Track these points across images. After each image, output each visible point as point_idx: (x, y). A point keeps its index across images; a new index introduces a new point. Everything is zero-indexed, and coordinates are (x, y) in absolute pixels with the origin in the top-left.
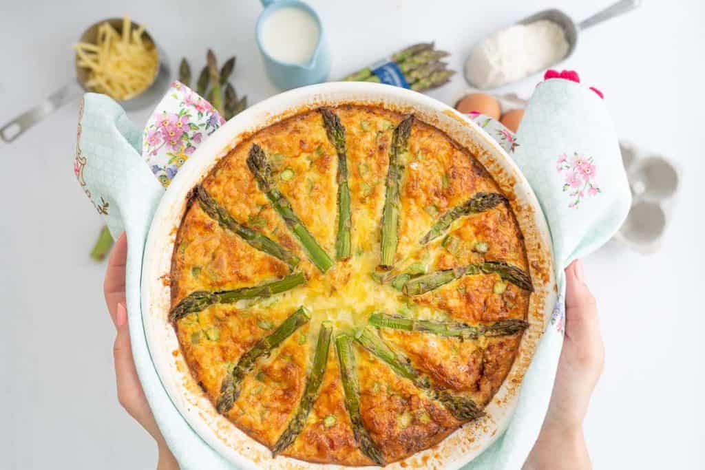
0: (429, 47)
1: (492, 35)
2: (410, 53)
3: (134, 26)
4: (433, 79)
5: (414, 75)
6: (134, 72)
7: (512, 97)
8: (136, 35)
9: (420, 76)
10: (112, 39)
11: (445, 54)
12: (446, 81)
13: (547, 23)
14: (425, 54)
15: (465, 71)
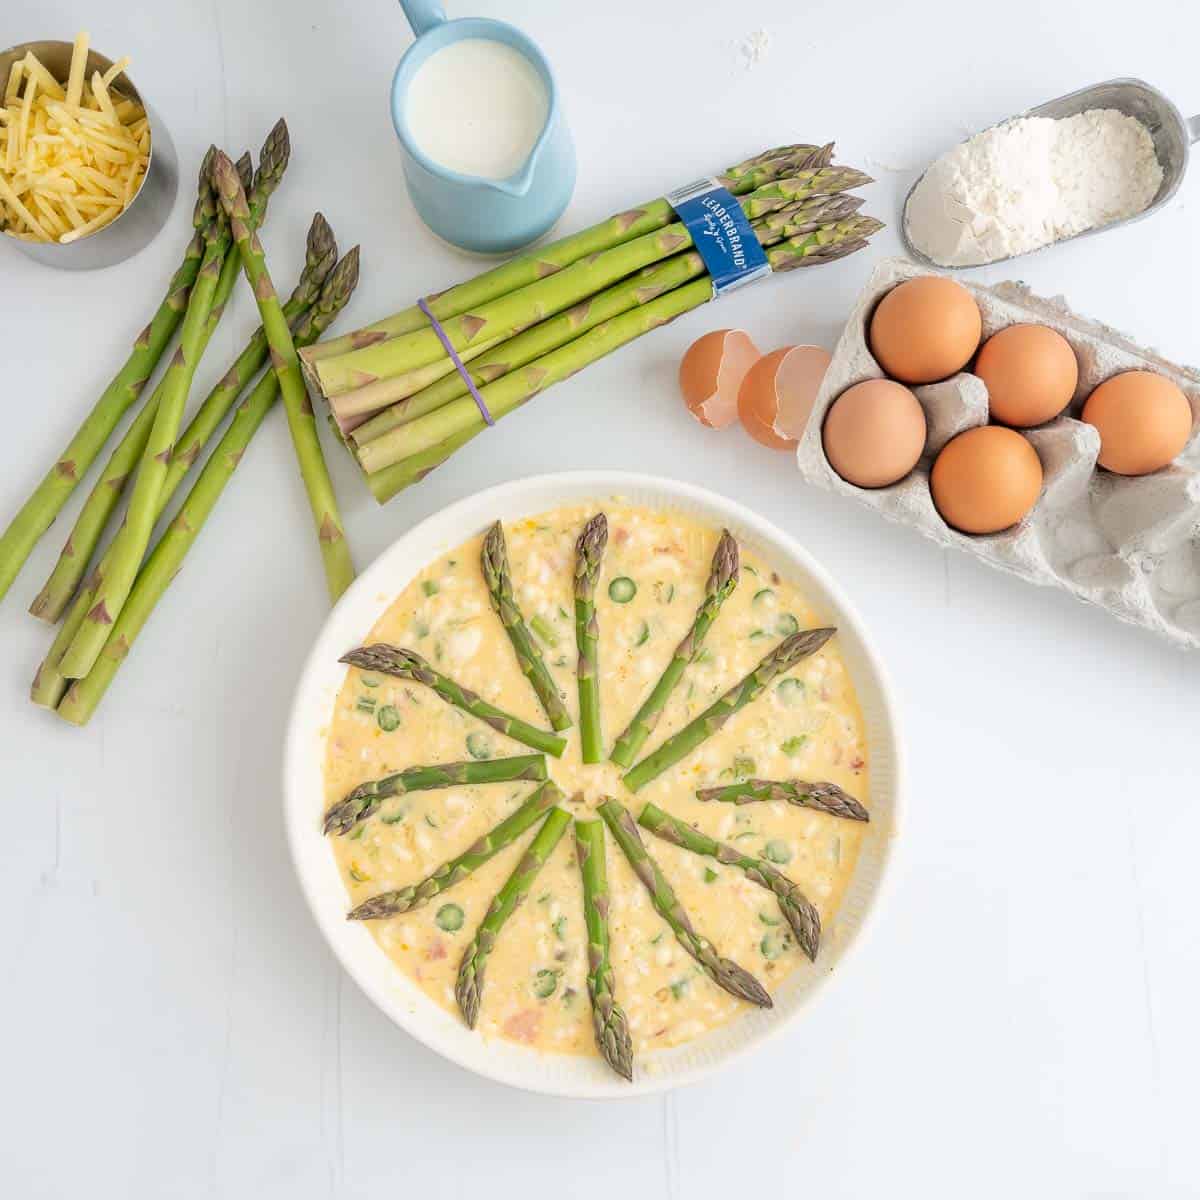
0: (816, 158)
1: (974, 137)
2: (769, 167)
3: (97, 64)
4: (823, 238)
5: (776, 225)
6: (87, 175)
7: (1015, 292)
8: (100, 84)
9: (790, 230)
10: (39, 92)
11: (858, 179)
12: (854, 244)
13: (1114, 113)
14: (807, 174)
15: (903, 222)
